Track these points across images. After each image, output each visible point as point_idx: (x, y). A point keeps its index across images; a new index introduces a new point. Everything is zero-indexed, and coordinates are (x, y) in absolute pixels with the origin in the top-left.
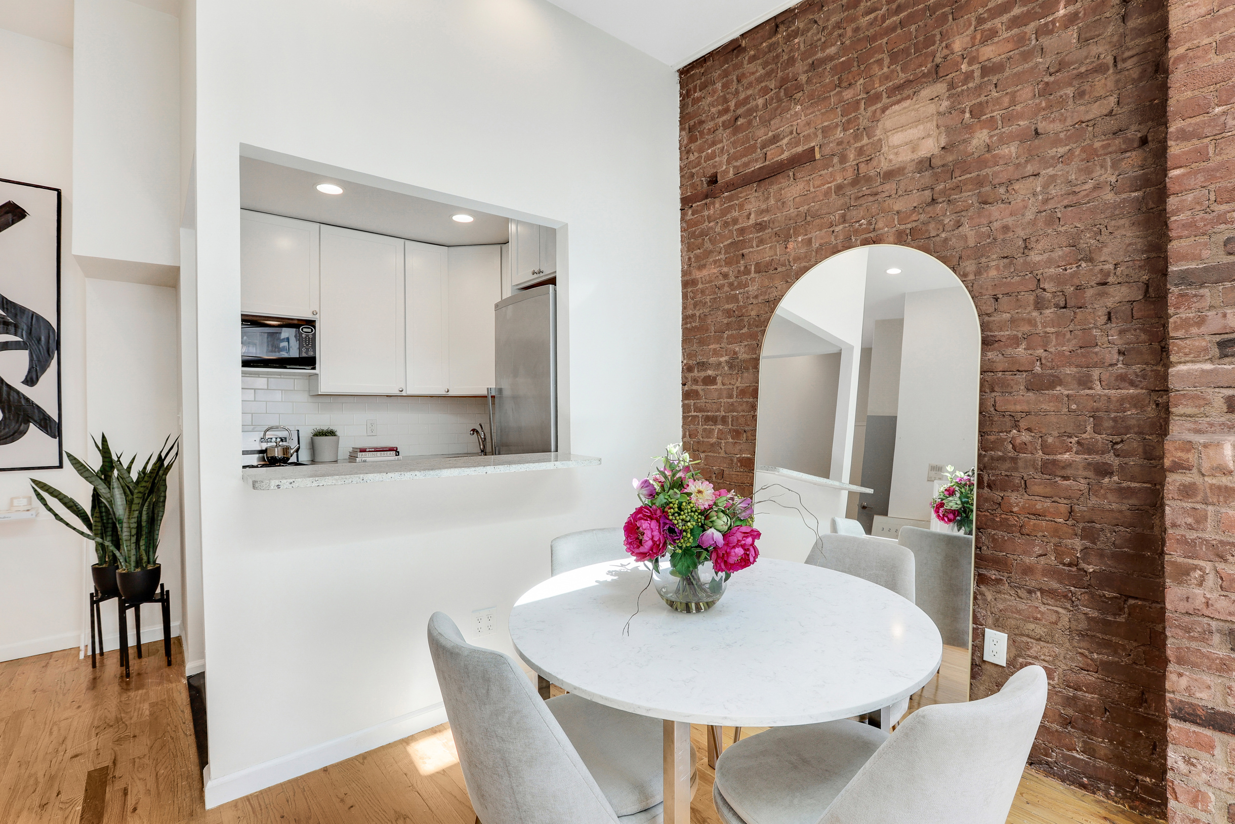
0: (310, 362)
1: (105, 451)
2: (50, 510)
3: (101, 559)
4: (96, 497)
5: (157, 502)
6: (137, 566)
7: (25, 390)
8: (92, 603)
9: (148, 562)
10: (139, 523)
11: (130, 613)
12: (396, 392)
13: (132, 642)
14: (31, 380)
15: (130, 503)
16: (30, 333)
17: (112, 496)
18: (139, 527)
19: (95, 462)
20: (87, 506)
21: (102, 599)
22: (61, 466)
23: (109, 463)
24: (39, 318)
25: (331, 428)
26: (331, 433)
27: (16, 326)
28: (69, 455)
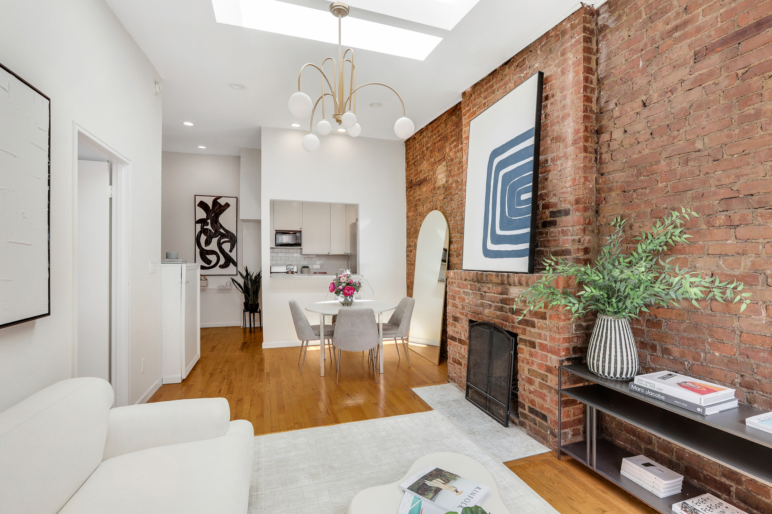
0: (300, 245)
1: (247, 271)
2: (235, 285)
3: (246, 300)
4: (245, 282)
5: (258, 286)
6: (253, 302)
7: (229, 253)
8: (244, 312)
9: (256, 302)
10: (254, 290)
11: (252, 314)
12: (328, 254)
13: (252, 326)
14: (231, 251)
15: (252, 284)
16: (230, 238)
17: (248, 283)
18: (254, 292)
19: (244, 274)
20: (243, 286)
21: (246, 311)
22: (237, 275)
23: (248, 274)
24: (232, 233)
25: (307, 265)
26: (307, 267)
27: (228, 236)
28: (239, 271)
